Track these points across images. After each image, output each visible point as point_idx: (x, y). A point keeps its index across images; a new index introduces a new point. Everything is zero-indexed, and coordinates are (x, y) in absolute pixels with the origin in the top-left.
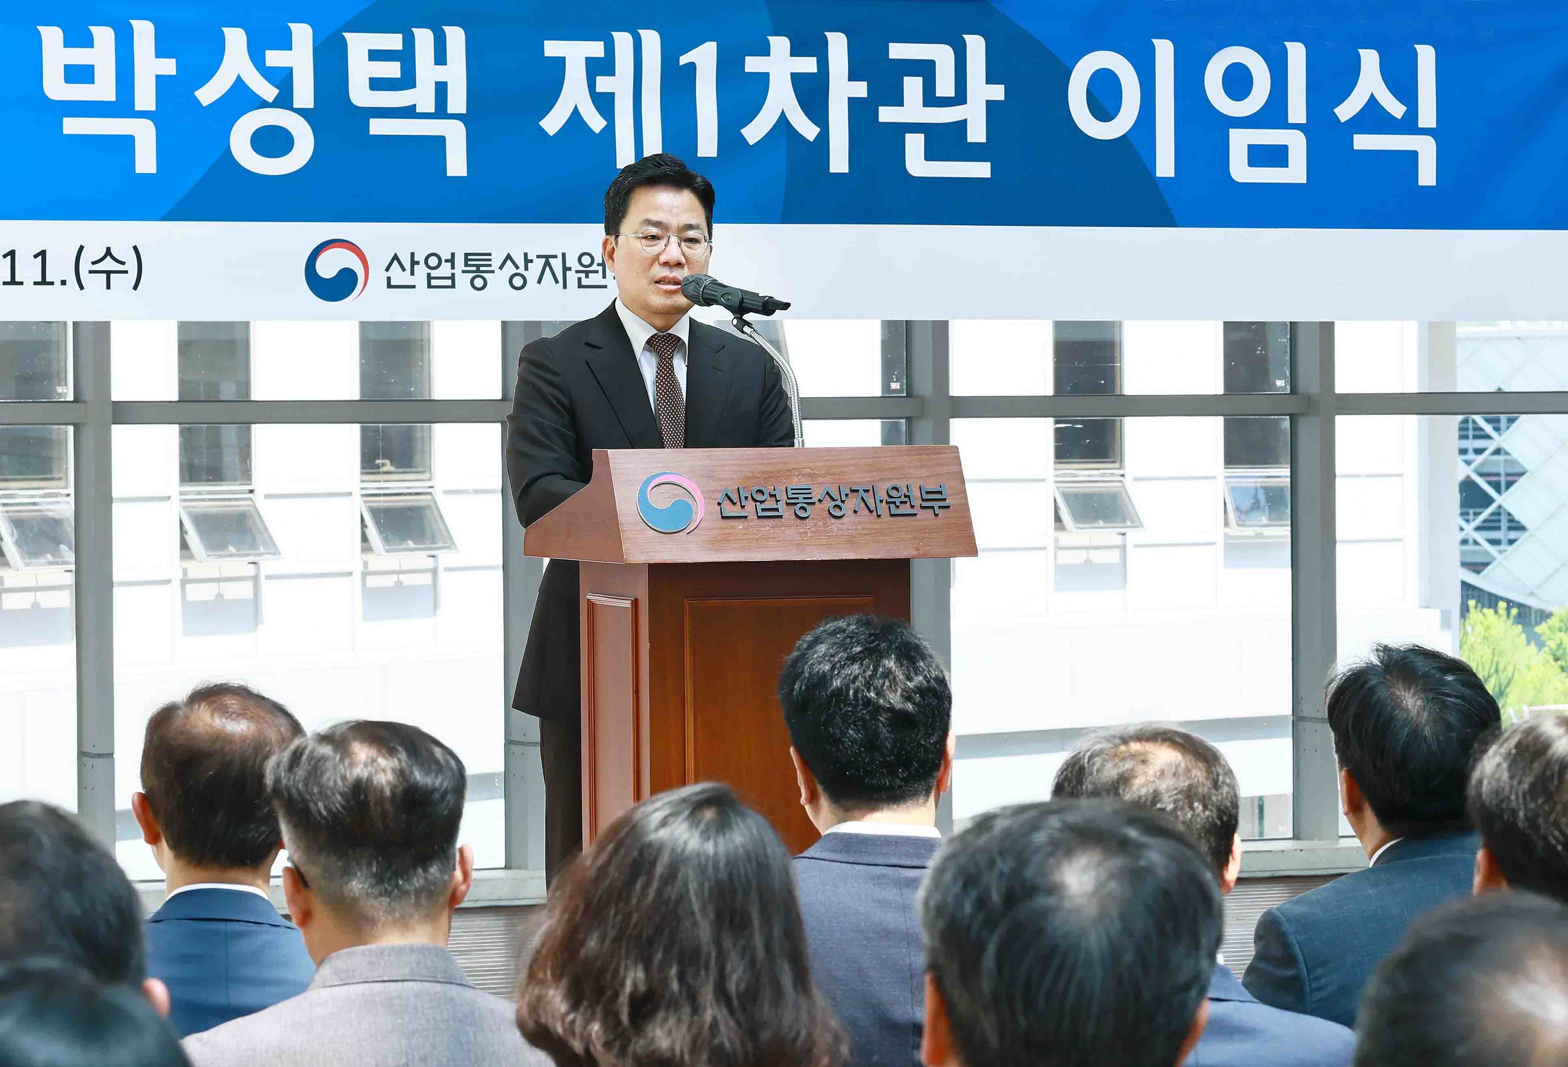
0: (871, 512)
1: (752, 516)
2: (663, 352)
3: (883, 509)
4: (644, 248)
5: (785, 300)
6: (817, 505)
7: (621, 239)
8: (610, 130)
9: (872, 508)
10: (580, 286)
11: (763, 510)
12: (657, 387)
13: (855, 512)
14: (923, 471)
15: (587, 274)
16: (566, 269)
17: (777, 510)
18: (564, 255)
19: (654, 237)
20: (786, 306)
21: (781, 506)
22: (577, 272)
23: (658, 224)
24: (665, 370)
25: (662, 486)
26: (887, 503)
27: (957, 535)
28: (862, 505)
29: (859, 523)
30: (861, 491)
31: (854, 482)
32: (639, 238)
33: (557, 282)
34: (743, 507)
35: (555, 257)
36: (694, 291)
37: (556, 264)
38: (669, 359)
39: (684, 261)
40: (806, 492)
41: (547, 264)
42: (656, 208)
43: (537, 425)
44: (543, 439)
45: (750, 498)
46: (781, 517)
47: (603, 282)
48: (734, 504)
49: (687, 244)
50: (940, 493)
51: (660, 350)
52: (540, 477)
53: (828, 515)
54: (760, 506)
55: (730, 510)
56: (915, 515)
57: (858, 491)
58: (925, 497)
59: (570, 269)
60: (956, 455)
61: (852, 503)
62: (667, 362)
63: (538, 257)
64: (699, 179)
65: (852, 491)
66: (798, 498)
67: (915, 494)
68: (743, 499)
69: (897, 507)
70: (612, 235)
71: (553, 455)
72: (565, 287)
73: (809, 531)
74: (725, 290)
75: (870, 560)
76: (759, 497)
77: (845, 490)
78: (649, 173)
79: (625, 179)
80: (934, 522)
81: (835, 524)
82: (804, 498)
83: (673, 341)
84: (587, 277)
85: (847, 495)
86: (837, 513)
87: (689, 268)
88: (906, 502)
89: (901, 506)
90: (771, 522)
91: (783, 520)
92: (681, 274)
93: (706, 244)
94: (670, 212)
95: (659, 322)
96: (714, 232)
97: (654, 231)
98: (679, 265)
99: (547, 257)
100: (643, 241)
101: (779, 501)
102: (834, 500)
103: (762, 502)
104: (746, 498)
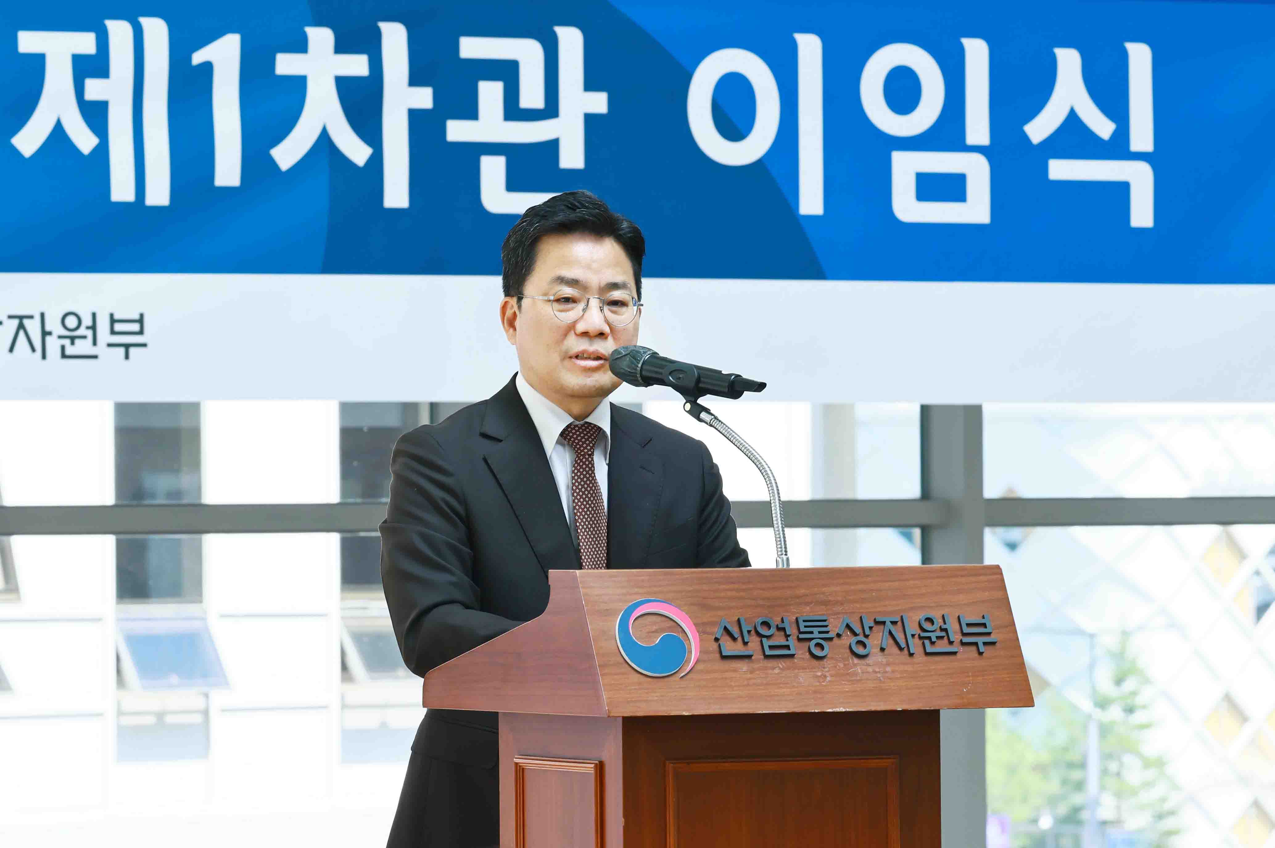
0: (901, 649)
1: (758, 656)
2: (581, 446)
3: (915, 645)
4: (556, 312)
5: (757, 378)
6: (836, 640)
7: (525, 302)
8: (102, 151)
9: (903, 645)
10: (64, 356)
11: (771, 647)
12: (575, 491)
13: (882, 650)
14: (961, 597)
15: (73, 339)
16: (45, 334)
17: (788, 647)
18: (42, 315)
19: (567, 300)
20: (760, 387)
21: (792, 642)
22: (60, 337)
23: (574, 283)
24: (584, 470)
25: (646, 617)
26: (920, 638)
27: (1008, 679)
28: (891, 641)
29: (888, 664)
30: (888, 623)
31: (880, 612)
32: (550, 301)
33: (33, 350)
34: (745, 643)
35: (31, 317)
36: (629, 367)
37: (33, 327)
38: (589, 455)
39: (607, 329)
40: (821, 623)
41: (21, 326)
42: (568, 262)
43: (426, 539)
44: (435, 557)
45: (753, 632)
46: (792, 656)
47: (92, 351)
48: (734, 639)
49: (610, 307)
50: (984, 625)
51: (578, 444)
52: (436, 605)
53: (849, 654)
54: (767, 644)
55: (730, 648)
56: (955, 653)
57: (884, 623)
58: (966, 630)
59: (50, 333)
60: (999, 576)
61: (877, 639)
62: (587, 460)
63: (10, 317)
64: (625, 225)
65: (877, 623)
66: (812, 633)
67: (953, 627)
68: (745, 633)
69: (933, 643)
70: (512, 296)
71: (447, 577)
72: (44, 357)
73: (827, 674)
74: (673, 366)
75: (904, 711)
76: (763, 631)
77: (868, 623)
78: (560, 217)
79: (531, 224)
80: (980, 663)
81: (859, 666)
82: (820, 632)
83: (594, 433)
84: (73, 343)
85: (871, 628)
86: (860, 650)
87: (615, 339)
88: (942, 638)
89: (939, 642)
90: (782, 663)
91: (796, 661)
92: (607, 347)
93: (635, 308)
94: (588, 267)
95: (577, 408)
96: (643, 291)
97: (568, 291)
98: (601, 335)
99: (21, 318)
100: (556, 306)
101: (789, 636)
102: (855, 634)
103: (768, 637)
104: (749, 632)
